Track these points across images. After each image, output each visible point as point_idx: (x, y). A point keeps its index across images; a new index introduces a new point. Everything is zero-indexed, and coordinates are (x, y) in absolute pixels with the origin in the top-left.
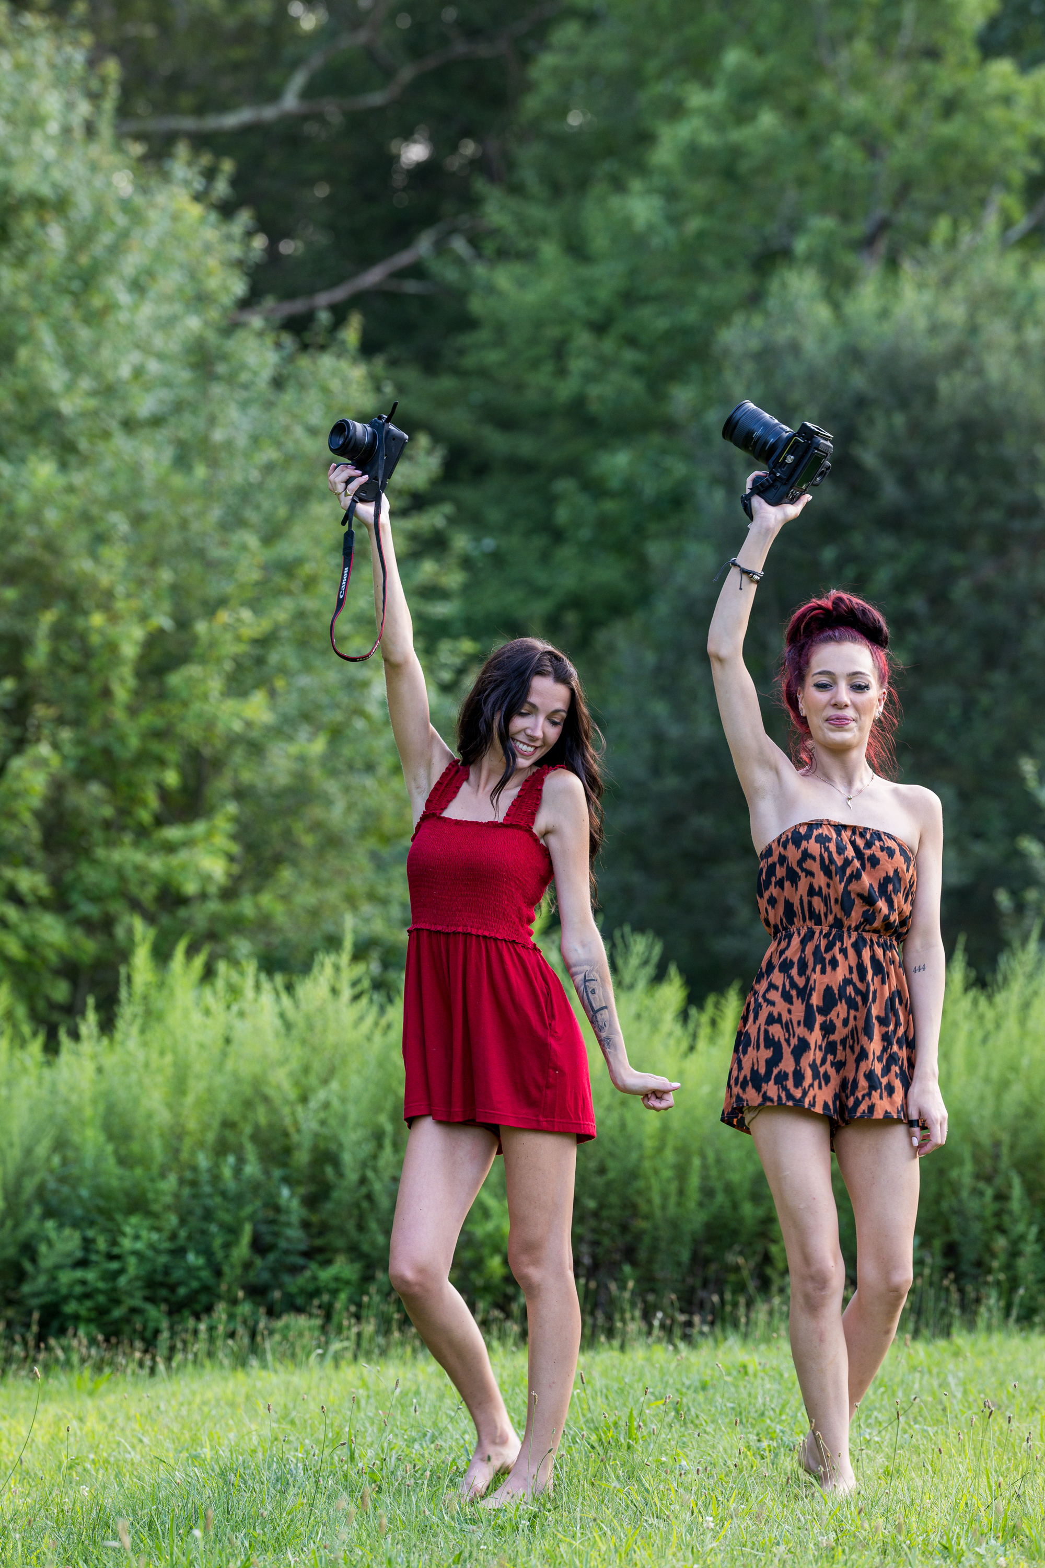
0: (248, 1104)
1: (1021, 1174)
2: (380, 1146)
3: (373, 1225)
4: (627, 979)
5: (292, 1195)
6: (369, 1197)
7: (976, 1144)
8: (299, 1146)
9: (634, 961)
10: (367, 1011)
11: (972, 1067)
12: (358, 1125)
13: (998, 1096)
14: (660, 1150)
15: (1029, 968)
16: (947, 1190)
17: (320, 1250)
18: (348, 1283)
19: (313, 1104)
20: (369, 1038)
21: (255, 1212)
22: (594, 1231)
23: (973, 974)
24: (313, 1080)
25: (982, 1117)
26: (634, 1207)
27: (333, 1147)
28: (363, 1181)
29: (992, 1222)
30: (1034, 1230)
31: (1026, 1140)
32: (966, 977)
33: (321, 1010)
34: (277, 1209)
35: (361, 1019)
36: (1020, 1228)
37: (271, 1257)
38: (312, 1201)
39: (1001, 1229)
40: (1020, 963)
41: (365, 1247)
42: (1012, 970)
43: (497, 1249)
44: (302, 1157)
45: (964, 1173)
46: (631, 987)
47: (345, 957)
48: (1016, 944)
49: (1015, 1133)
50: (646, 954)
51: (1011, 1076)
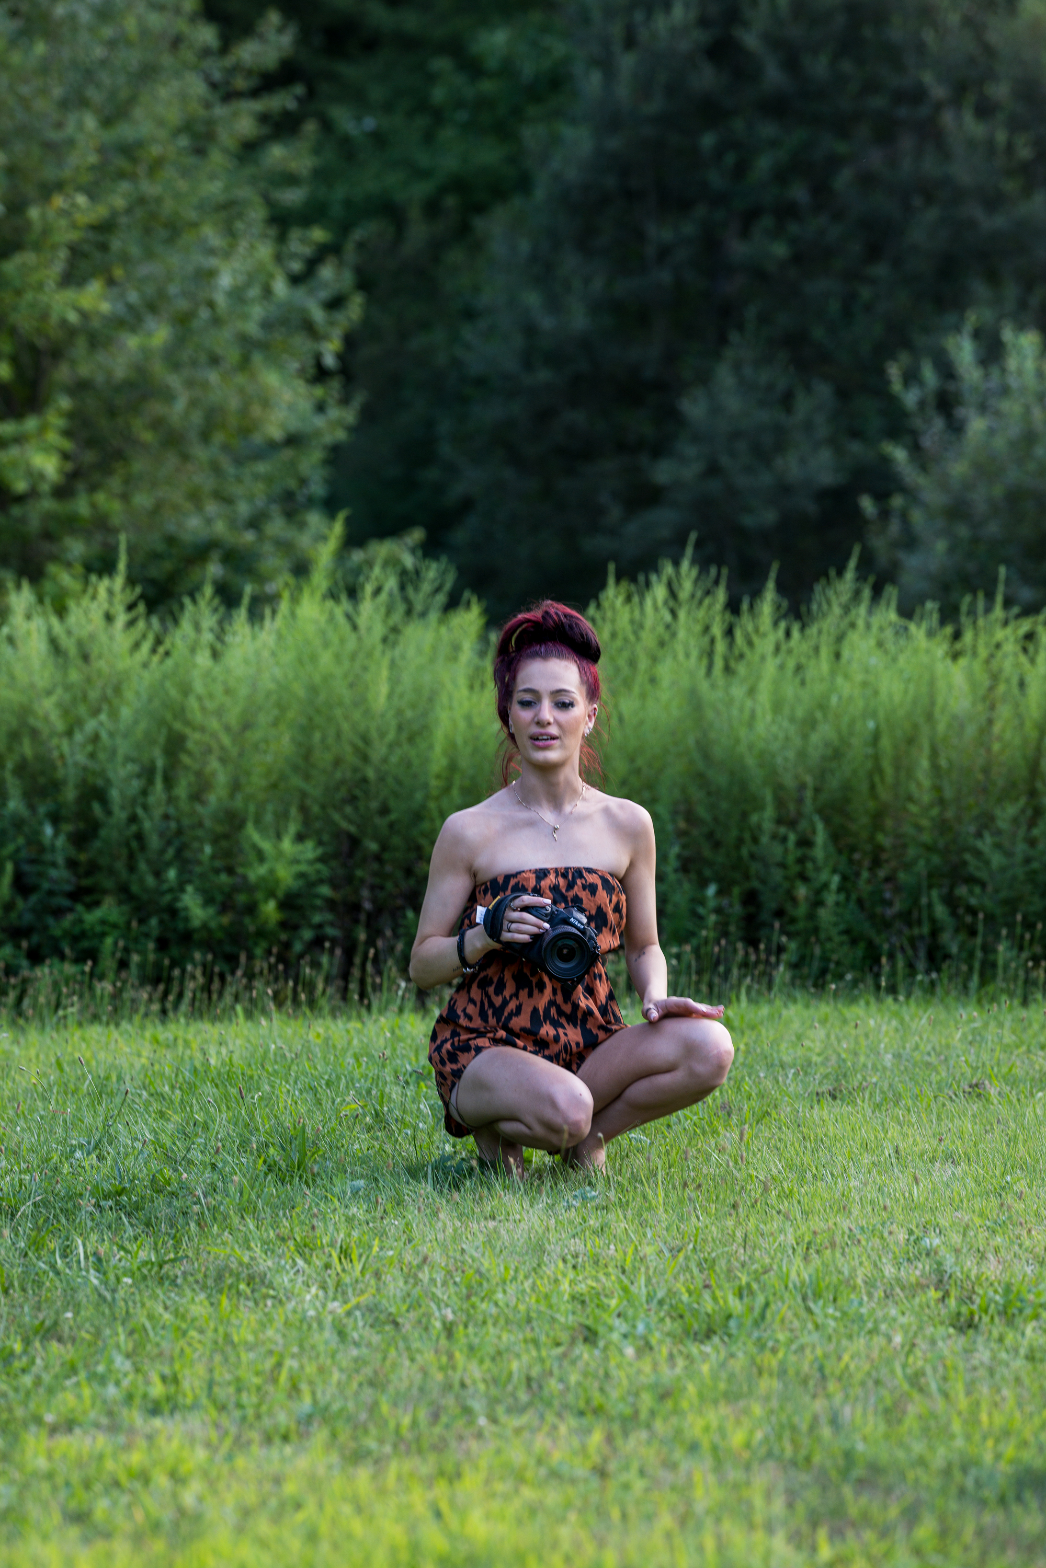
0: (14, 737)
1: (827, 821)
2: (151, 781)
3: (143, 866)
4: (418, 607)
5: (56, 834)
6: (140, 837)
7: (779, 788)
8: (64, 782)
9: (426, 587)
10: (144, 636)
11: (777, 707)
12: (128, 759)
13: (805, 737)
14: (447, 790)
15: (845, 598)
16: (747, 836)
17: (89, 891)
18: (115, 926)
19: (79, 737)
20: (145, 665)
21: (18, 850)
22: (375, 874)
23: (785, 604)
24: (82, 710)
25: (786, 759)
26: (419, 849)
27: (100, 782)
28: (133, 819)
29: (795, 869)
30: (836, 879)
31: (834, 783)
32: (778, 607)
33: (92, 637)
34: (42, 849)
35: (137, 646)
36: (824, 876)
37: (34, 898)
38: (80, 840)
39: (804, 878)
40: (836, 592)
41: (135, 888)
42: (829, 603)
43: (271, 894)
44: (70, 794)
45: (766, 818)
46: (423, 614)
47: (119, 581)
48: (832, 572)
49: (822, 774)
50: (439, 581)
51: (819, 715)
